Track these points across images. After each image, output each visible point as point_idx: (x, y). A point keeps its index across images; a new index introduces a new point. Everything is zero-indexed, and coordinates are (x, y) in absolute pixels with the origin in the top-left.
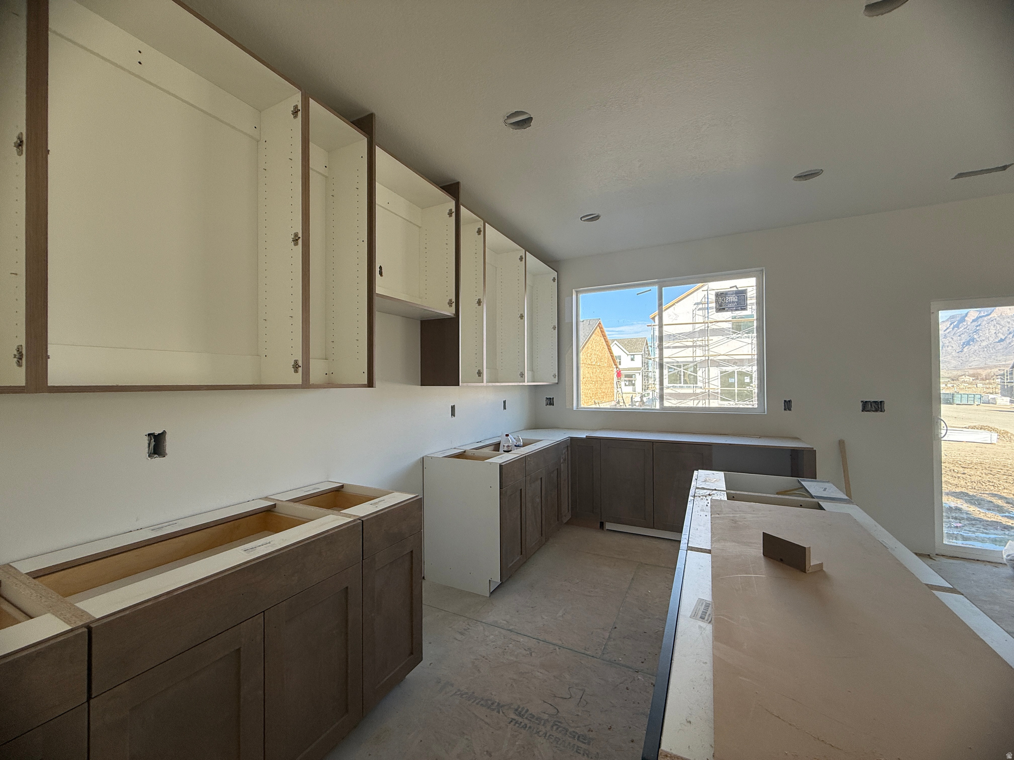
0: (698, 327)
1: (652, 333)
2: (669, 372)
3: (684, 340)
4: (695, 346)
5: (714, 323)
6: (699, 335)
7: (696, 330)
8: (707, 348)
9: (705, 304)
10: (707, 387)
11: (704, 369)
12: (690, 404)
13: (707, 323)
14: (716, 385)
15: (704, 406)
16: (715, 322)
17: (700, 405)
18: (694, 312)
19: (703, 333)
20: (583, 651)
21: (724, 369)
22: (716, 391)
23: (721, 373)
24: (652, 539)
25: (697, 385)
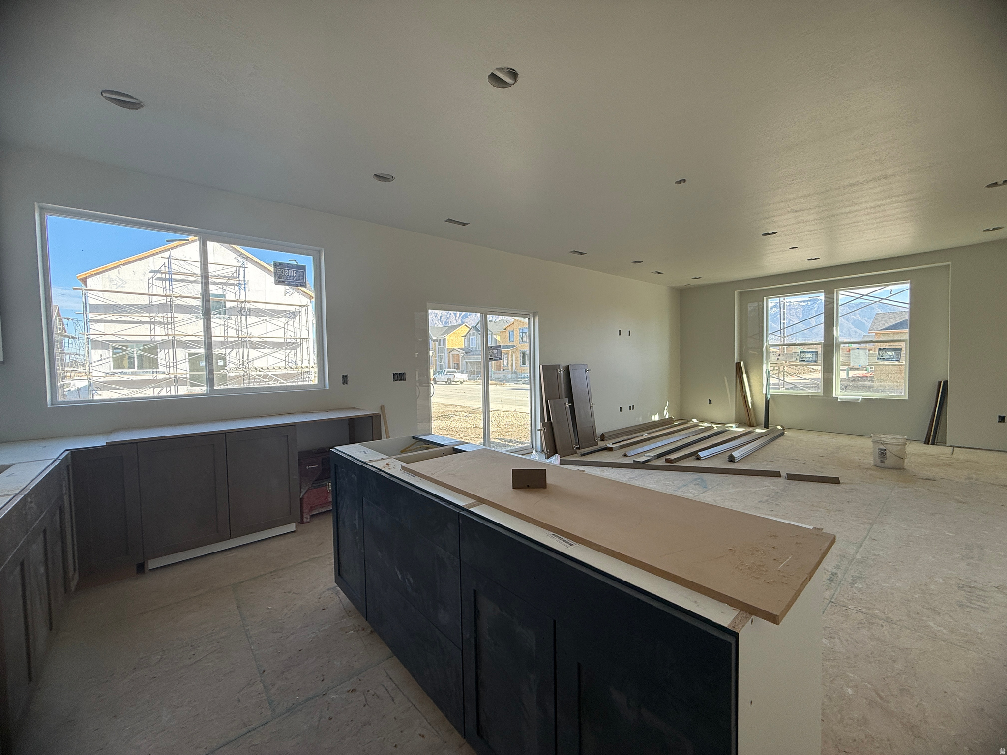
0: (156, 300)
1: (84, 300)
2: (114, 354)
3: (137, 314)
4: (154, 323)
5: (178, 298)
6: (159, 310)
7: (153, 304)
8: (170, 326)
9: (166, 273)
10: (172, 371)
11: (167, 351)
12: (149, 393)
13: (170, 297)
14: (184, 369)
15: (169, 394)
16: (180, 297)
17: (163, 393)
18: (150, 281)
19: (162, 308)
20: (245, 730)
21: (193, 351)
22: (185, 376)
23: (190, 355)
24: (227, 553)
25: (158, 370)
